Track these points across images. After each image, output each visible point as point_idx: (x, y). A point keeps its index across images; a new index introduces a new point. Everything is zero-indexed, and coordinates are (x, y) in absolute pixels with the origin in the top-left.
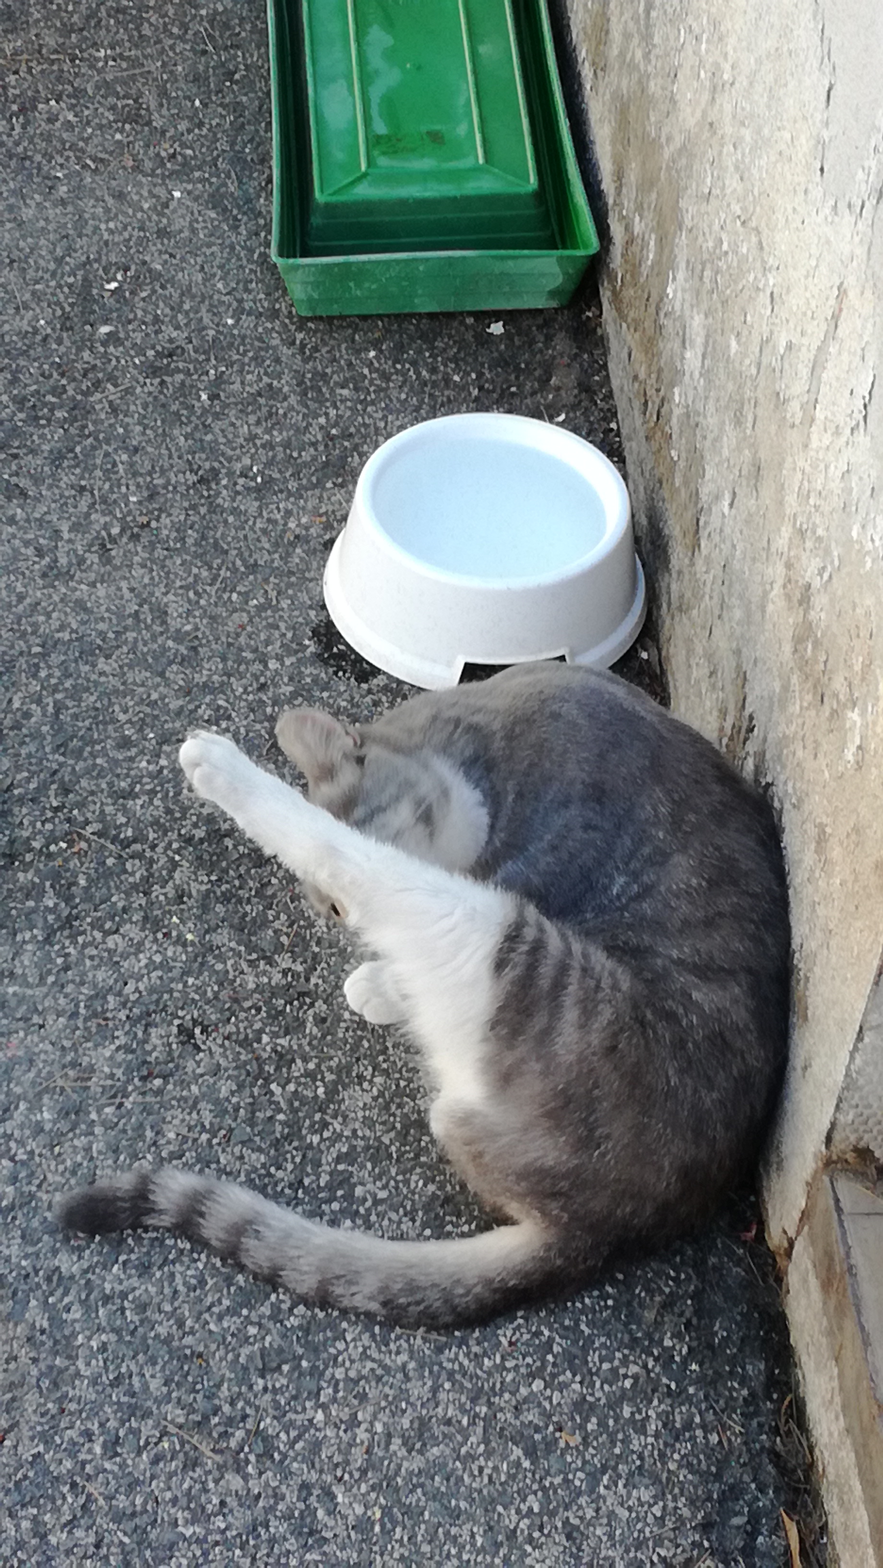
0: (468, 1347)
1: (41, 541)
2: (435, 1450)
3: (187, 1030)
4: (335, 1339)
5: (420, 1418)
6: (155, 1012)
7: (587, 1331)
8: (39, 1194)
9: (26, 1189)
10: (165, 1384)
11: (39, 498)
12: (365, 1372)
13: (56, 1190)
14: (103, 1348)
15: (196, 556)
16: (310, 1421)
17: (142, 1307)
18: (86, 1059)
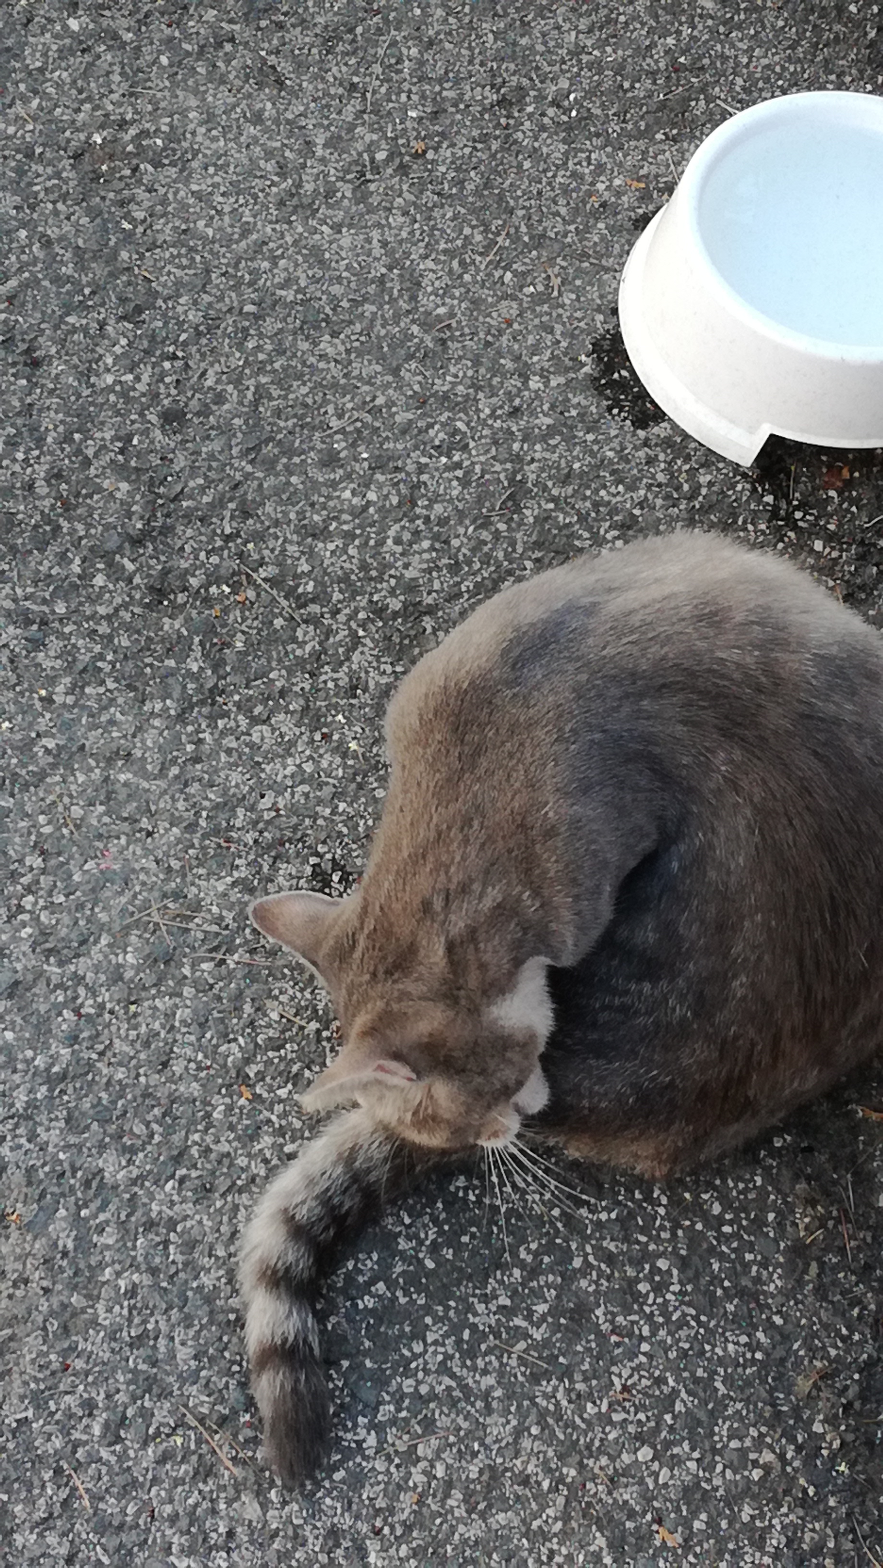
0: (572, 1381)
1: (287, 153)
2: (501, 1517)
3: (324, 873)
4: (414, 1336)
5: (492, 1468)
6: (290, 841)
7: (722, 1390)
8: (98, 1065)
9: (85, 1055)
10: (196, 1357)
11: (296, 93)
12: (439, 1389)
13: (120, 1064)
14: (132, 1292)
15: (472, 212)
16: (359, 1443)
17: (190, 1246)
18: (194, 890)
